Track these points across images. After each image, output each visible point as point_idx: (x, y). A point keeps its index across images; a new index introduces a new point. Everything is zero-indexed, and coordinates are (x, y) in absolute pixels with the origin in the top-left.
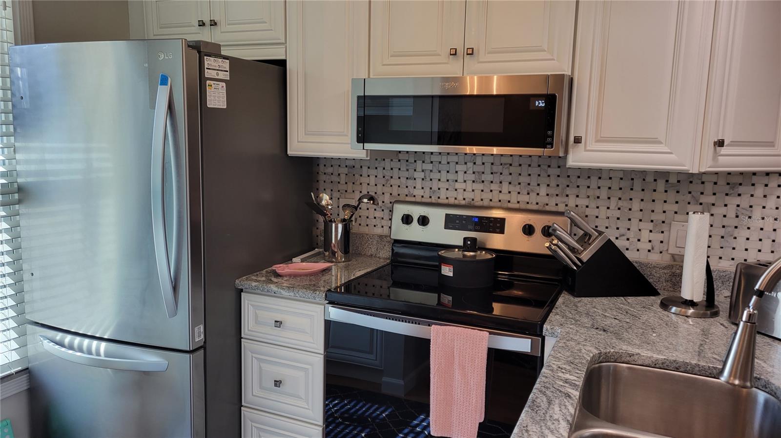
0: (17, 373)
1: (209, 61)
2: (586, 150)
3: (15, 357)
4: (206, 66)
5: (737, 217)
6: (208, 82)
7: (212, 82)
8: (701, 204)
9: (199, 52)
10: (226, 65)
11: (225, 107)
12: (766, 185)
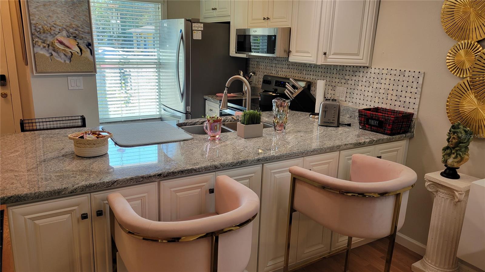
0: (158, 118)
2: (293, 55)
3: (158, 113)
5: (355, 85)
6: (194, 31)
7: (195, 31)
8: (345, 79)
9: (191, 22)
10: (202, 25)
11: (201, 39)
12: (363, 72)
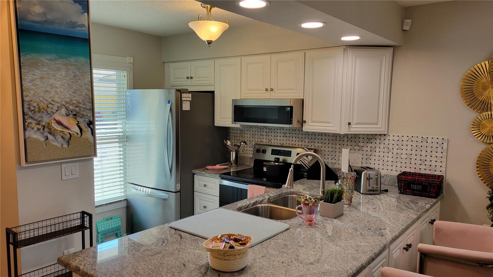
0: (123, 200)
1: (183, 95)
2: (308, 125)
3: (123, 194)
4: (183, 97)
5: (371, 151)
7: (184, 102)
8: (359, 146)
9: (180, 92)
10: (190, 95)
11: (189, 110)
